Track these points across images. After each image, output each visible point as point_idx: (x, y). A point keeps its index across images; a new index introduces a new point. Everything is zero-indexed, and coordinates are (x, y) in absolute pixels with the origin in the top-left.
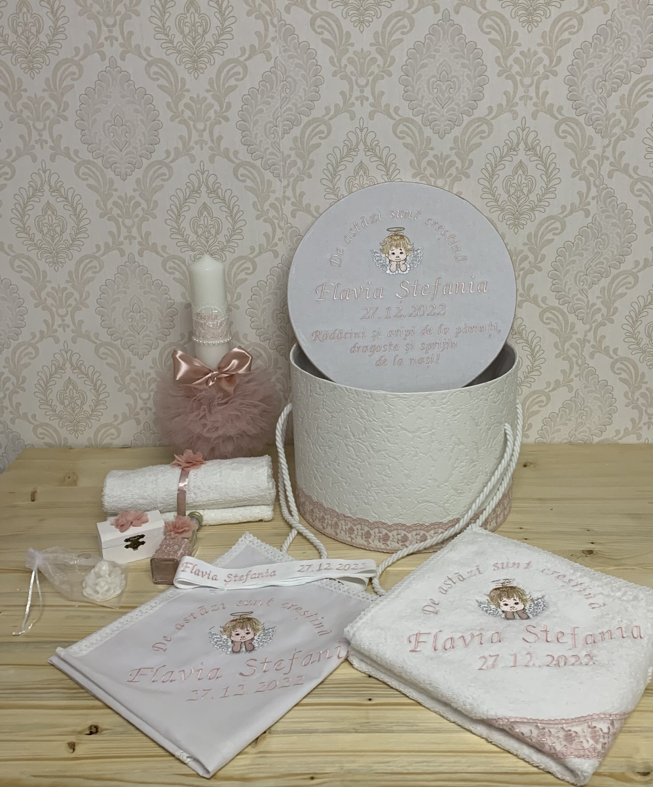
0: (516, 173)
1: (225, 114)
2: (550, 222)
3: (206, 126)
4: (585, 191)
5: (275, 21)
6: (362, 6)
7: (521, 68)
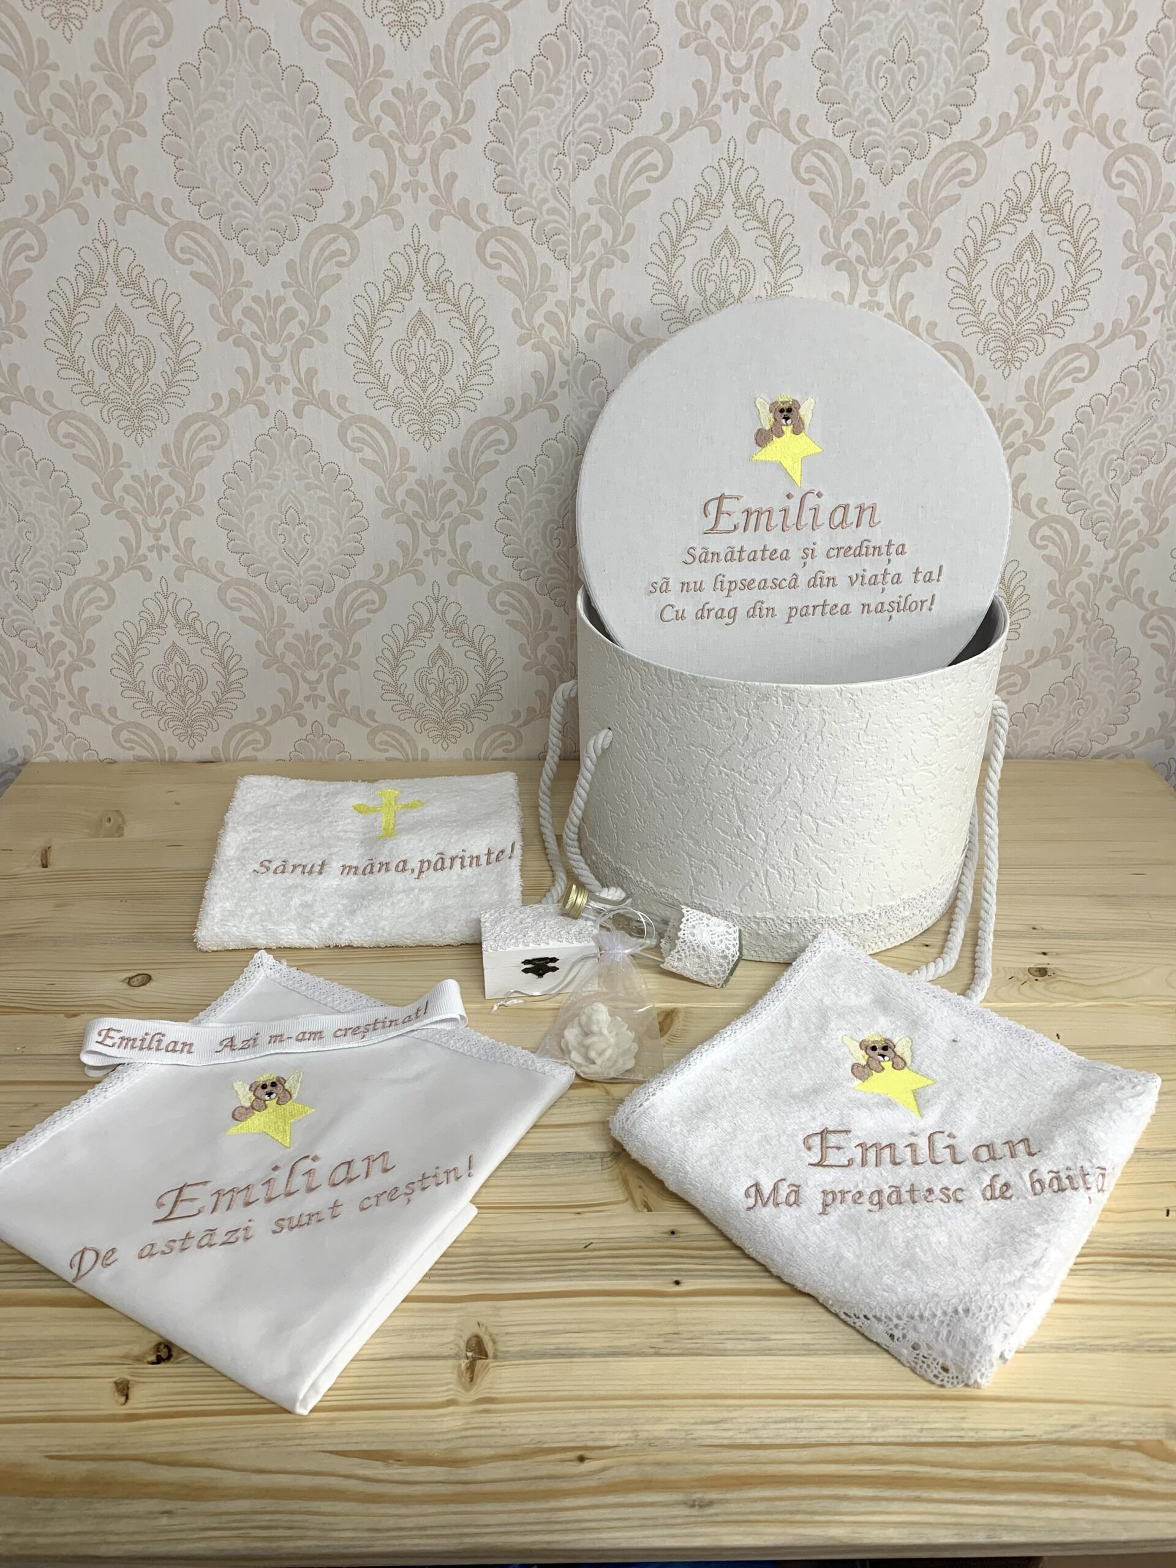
0: (1020, 259)
1: (463, 126)
2: (1070, 357)
3: (424, 151)
4: (1143, 299)
7: (1056, 36)
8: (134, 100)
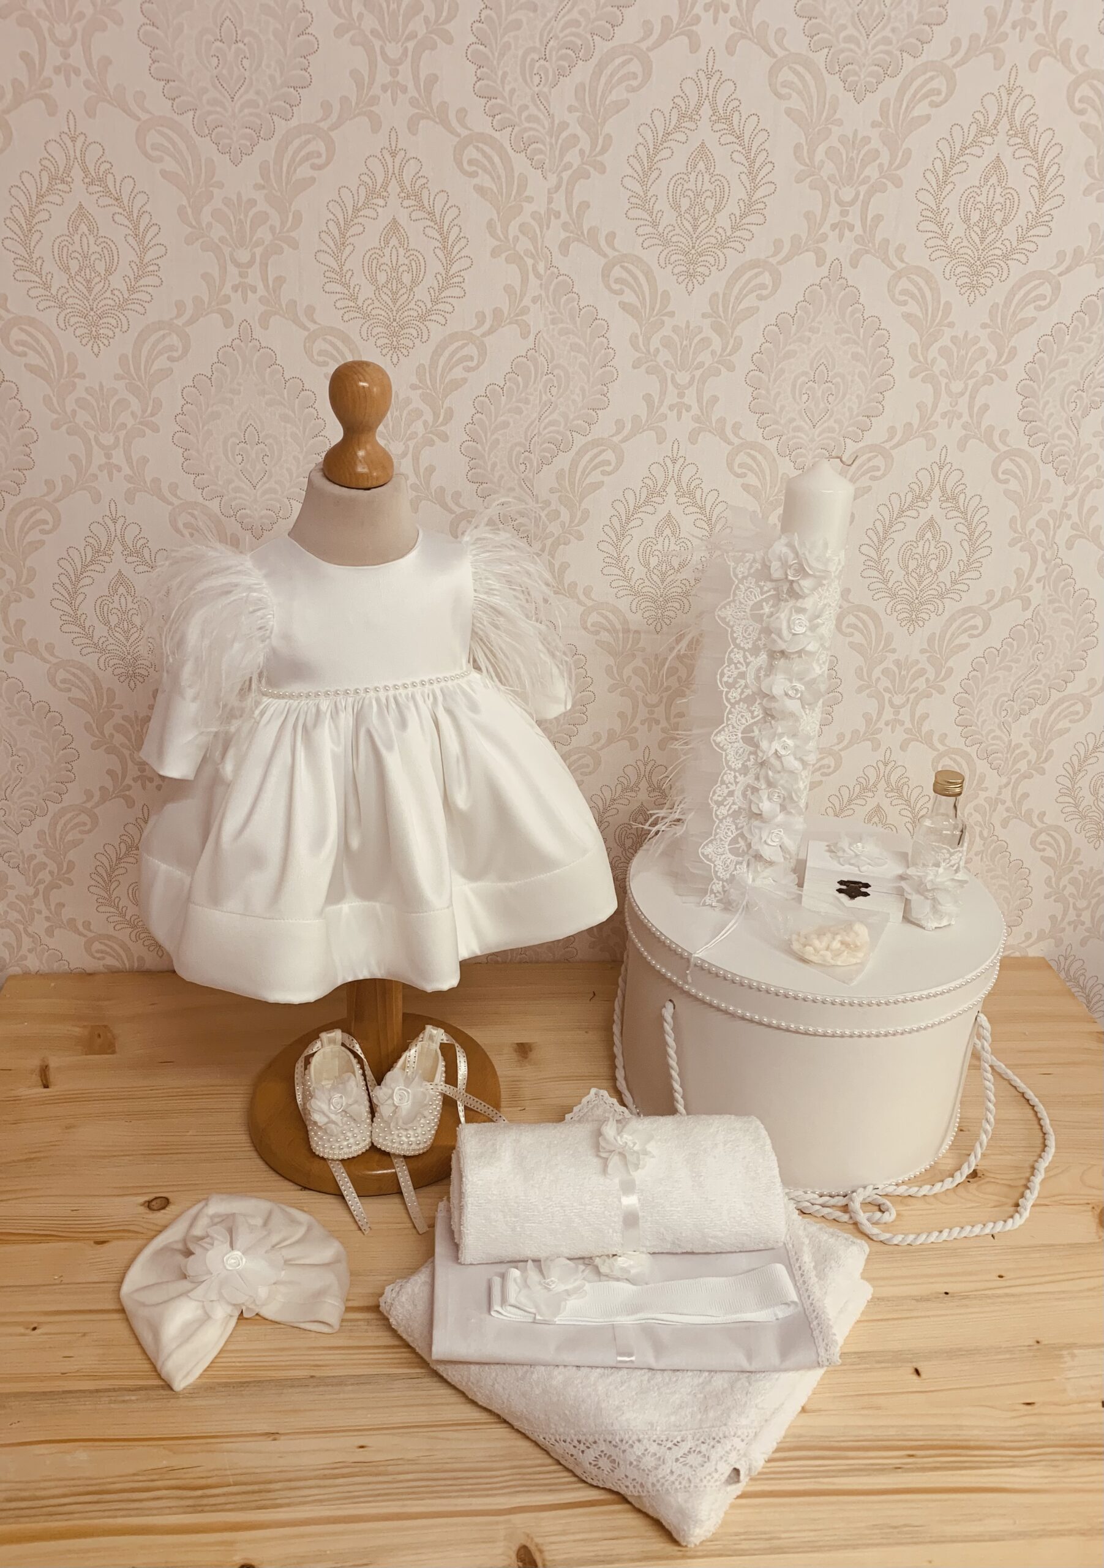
0: (922, 538)
1: (442, 428)
2: (966, 617)
4: (1026, 570)
5: (541, 268)
6: (693, 247)
7: (950, 365)
8: (151, 403)
